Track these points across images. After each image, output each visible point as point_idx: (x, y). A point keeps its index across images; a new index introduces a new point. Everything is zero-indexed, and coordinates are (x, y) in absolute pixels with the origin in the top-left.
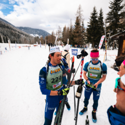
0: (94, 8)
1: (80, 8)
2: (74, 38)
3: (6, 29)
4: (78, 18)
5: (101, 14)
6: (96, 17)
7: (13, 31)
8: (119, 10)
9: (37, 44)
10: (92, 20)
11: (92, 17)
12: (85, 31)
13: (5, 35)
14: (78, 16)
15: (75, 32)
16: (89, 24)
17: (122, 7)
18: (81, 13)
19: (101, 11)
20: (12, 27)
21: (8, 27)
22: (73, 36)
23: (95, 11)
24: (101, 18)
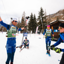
0: (32, 13)
1: (24, 13)
4: (23, 17)
8: (43, 15)
16: (29, 21)
17: (44, 14)
18: (25, 15)
19: (34, 15)
23: (32, 15)
24: (35, 18)
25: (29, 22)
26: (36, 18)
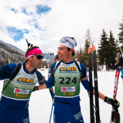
0: (103, 31)
1: (88, 32)
2: (85, 61)
3: (15, 54)
4: (87, 40)
5: (111, 36)
6: (107, 39)
7: (21, 56)
9: (45, 68)
10: (103, 41)
11: (102, 39)
12: (97, 53)
13: (13, 61)
14: (87, 38)
15: (85, 55)
18: (90, 36)
20: (21, 52)
21: (16, 53)
22: (83, 58)
23: (104, 33)
24: (112, 39)
25: (99, 47)
26: (114, 39)
